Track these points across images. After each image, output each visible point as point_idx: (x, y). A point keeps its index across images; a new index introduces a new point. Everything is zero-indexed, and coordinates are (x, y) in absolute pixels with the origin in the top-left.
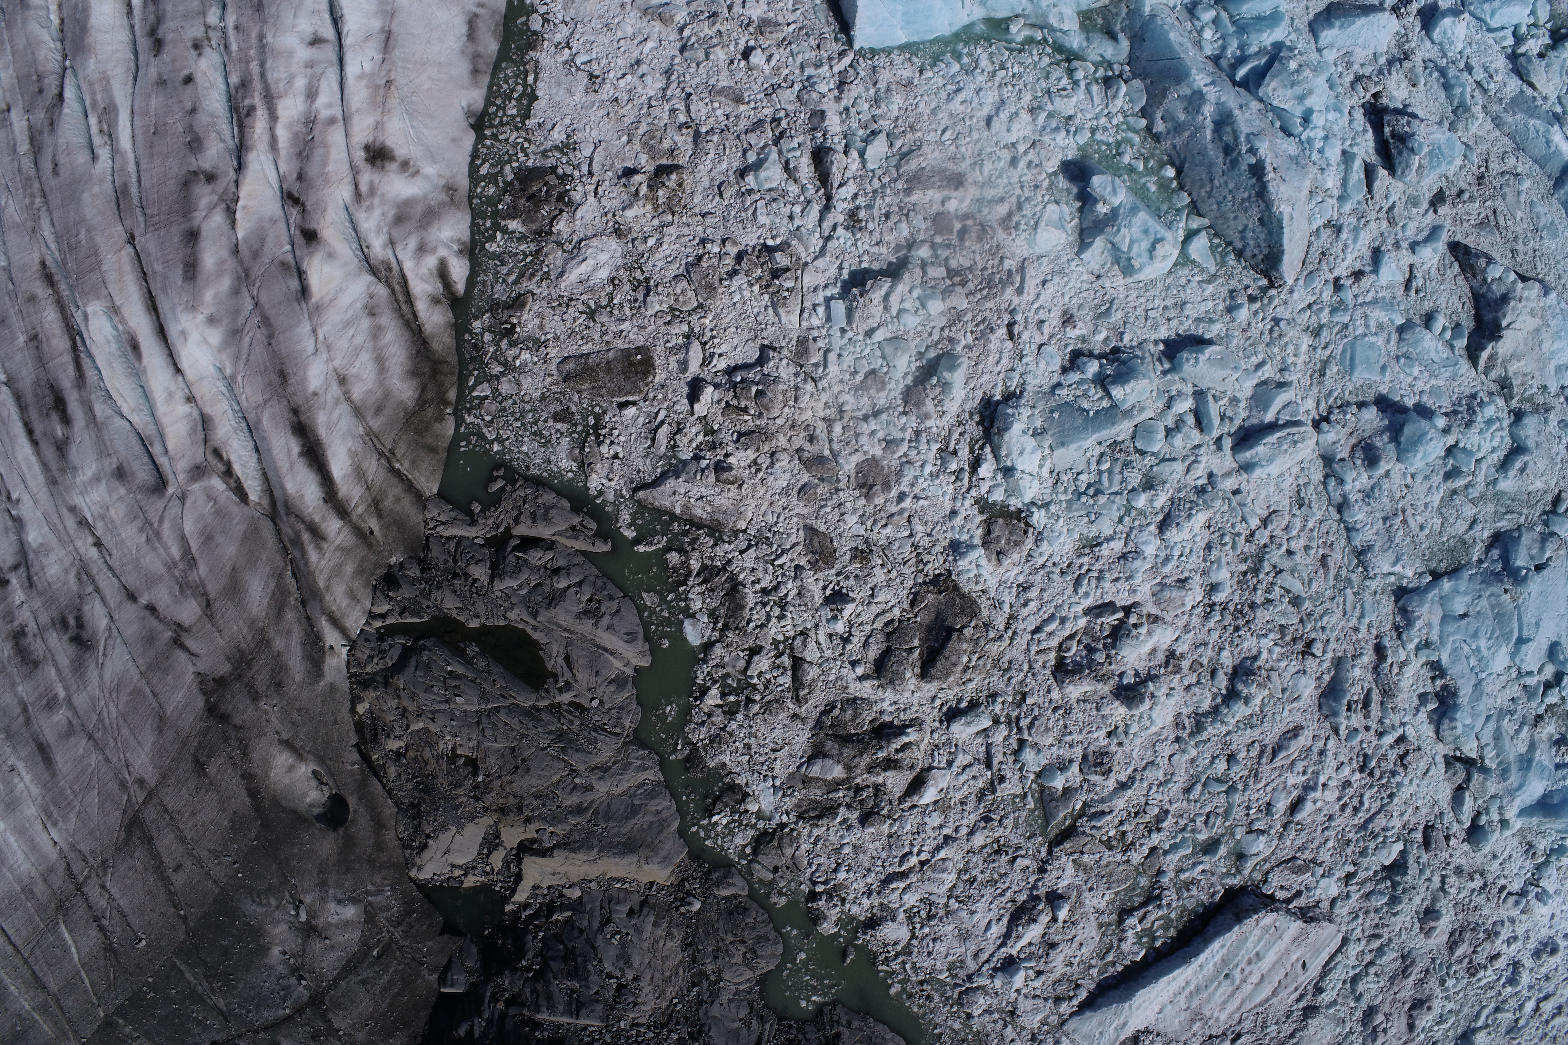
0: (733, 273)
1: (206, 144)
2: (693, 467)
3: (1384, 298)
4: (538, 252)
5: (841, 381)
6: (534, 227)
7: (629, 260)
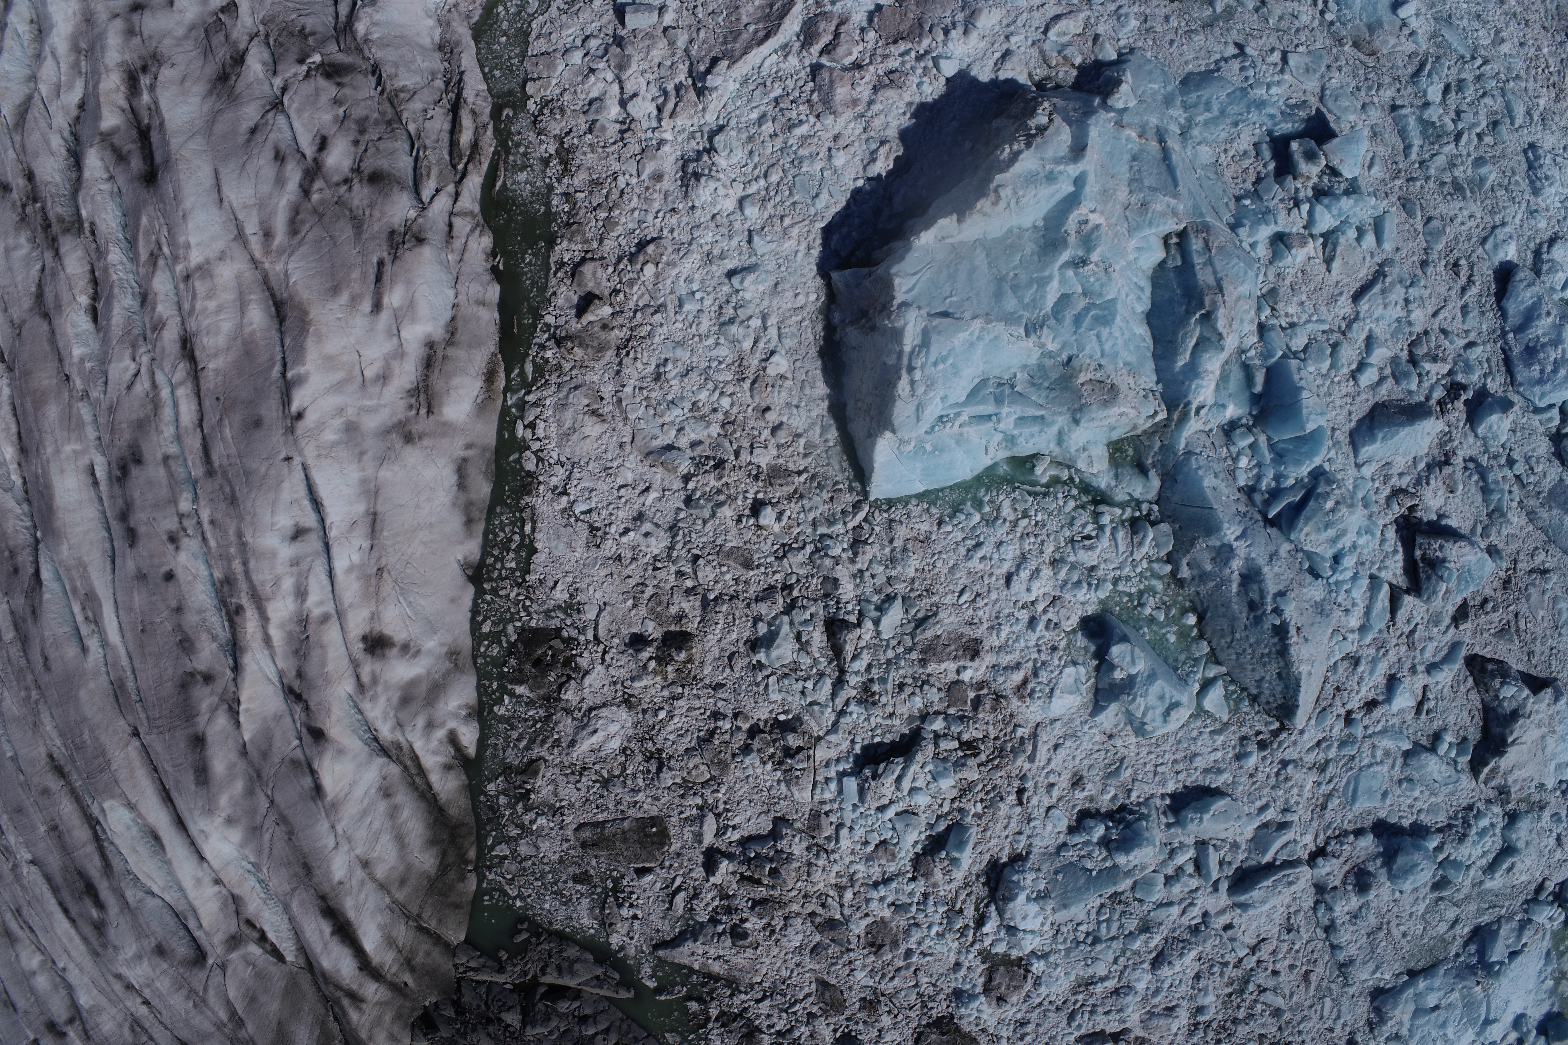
0: (746, 749)
1: (198, 645)
2: (709, 930)
3: (1393, 726)
4: (549, 717)
5: (853, 852)
6: (541, 692)
7: (640, 731)
